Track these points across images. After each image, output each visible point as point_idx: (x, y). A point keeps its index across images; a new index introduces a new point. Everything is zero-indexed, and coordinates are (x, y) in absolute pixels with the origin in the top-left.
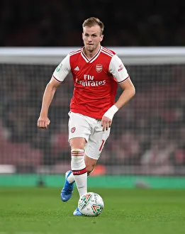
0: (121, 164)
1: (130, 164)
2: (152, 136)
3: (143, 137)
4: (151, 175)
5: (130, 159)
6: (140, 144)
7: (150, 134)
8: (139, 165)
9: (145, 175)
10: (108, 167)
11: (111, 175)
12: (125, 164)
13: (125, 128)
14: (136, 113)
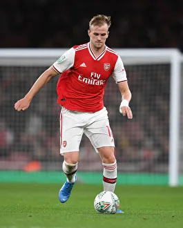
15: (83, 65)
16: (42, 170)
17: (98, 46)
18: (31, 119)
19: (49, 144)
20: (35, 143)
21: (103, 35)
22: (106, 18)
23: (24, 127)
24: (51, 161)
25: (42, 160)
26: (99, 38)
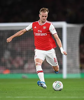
0: (16, 69)
1: (20, 69)
2: (28, 58)
3: (25, 58)
4: (28, 73)
5: (20, 67)
6: (23, 61)
7: (27, 57)
8: (23, 69)
9: (26, 73)
10: (11, 70)
11: (12, 73)
12: (18, 69)
13: (18, 55)
14: (22, 49)
15: (35, 27)
16: (10, 73)
17: (43, 21)
18: (6, 52)
19: (13, 62)
20: (7, 62)
21: (46, 16)
22: (46, 9)
23: (3, 55)
24: (14, 69)
25: (10, 69)
26: (44, 18)
